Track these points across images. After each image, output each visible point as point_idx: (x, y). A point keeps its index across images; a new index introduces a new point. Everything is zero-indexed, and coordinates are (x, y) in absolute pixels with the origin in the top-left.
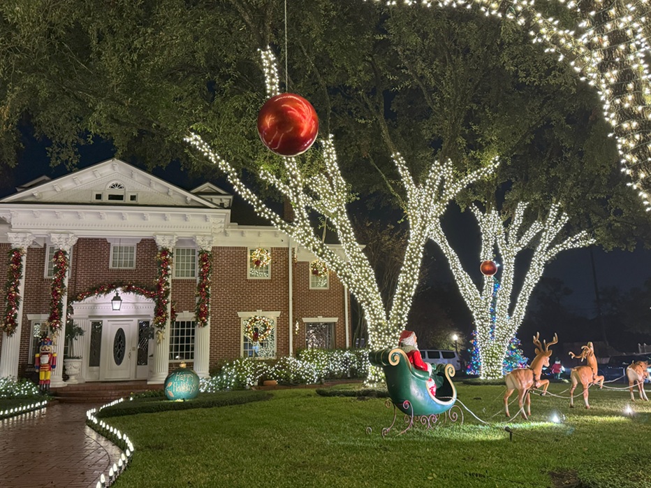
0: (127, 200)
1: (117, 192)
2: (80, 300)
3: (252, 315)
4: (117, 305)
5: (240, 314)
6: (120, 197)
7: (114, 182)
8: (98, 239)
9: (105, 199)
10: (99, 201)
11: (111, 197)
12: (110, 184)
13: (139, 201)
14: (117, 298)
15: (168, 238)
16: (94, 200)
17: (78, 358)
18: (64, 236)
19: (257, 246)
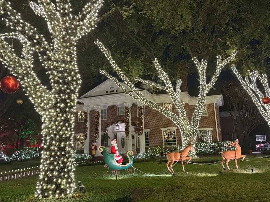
0: (115, 92)
1: (112, 90)
2: (109, 127)
3: (166, 129)
4: (118, 128)
5: (161, 129)
6: (113, 91)
7: (111, 86)
8: (113, 106)
9: (109, 93)
10: (107, 93)
11: (111, 92)
12: (110, 87)
13: (118, 92)
14: (118, 126)
15: (128, 103)
16: (106, 93)
17: (109, 146)
18: (98, 107)
19: (166, 102)
